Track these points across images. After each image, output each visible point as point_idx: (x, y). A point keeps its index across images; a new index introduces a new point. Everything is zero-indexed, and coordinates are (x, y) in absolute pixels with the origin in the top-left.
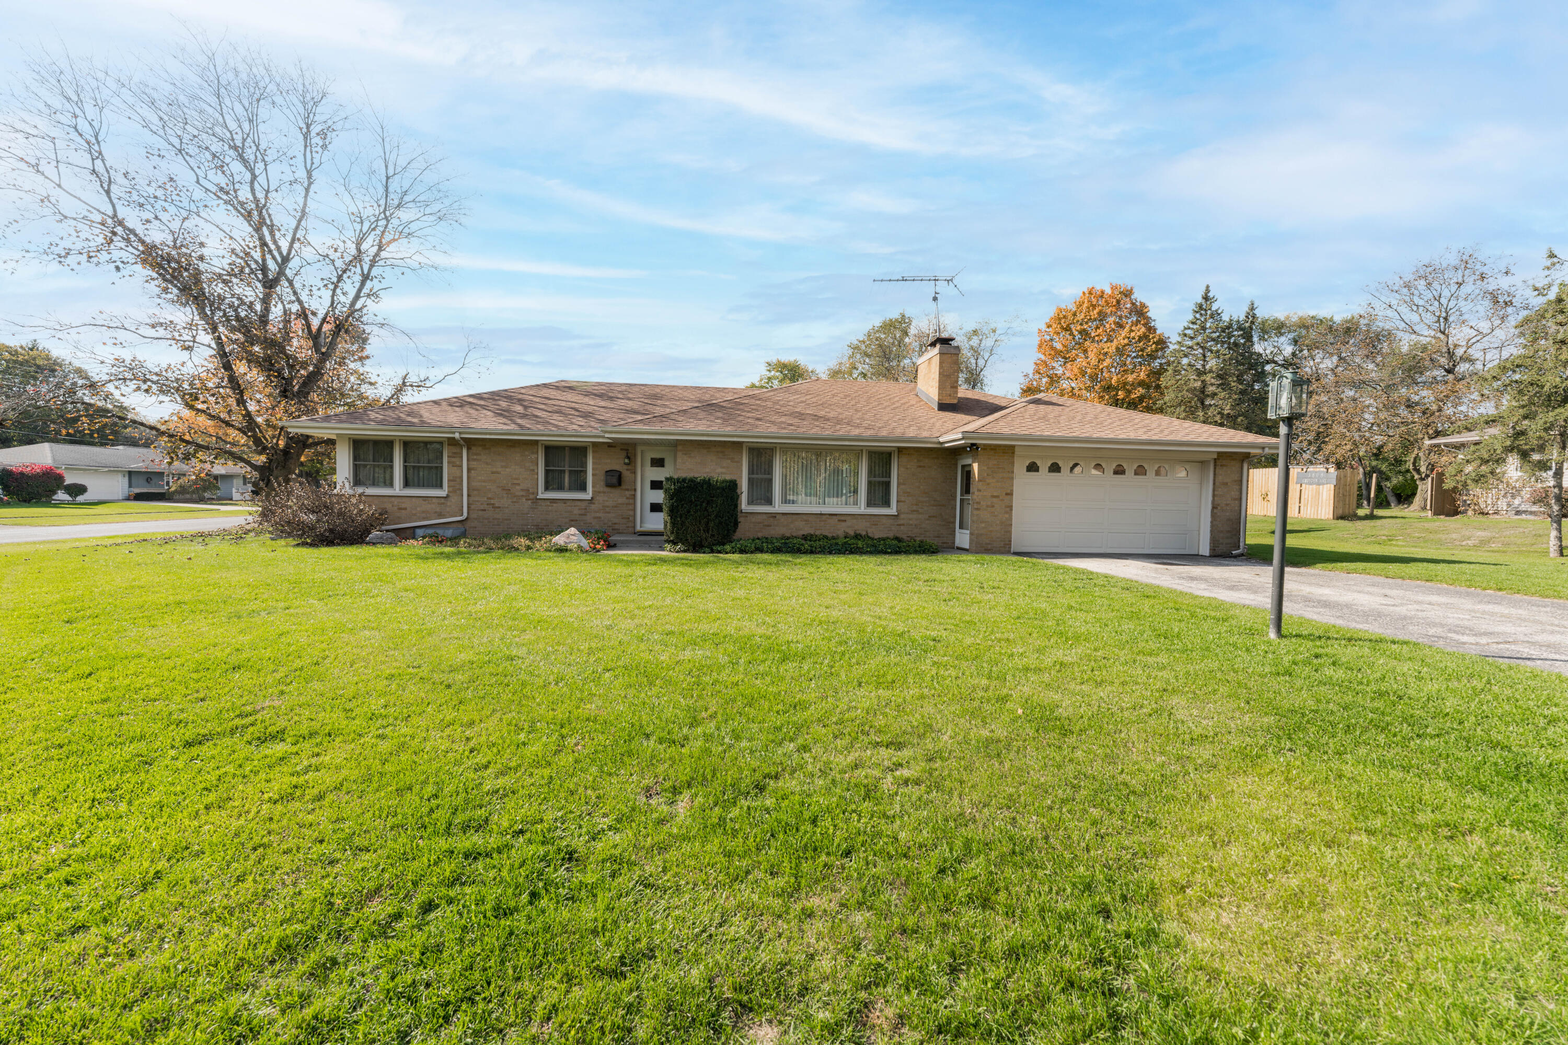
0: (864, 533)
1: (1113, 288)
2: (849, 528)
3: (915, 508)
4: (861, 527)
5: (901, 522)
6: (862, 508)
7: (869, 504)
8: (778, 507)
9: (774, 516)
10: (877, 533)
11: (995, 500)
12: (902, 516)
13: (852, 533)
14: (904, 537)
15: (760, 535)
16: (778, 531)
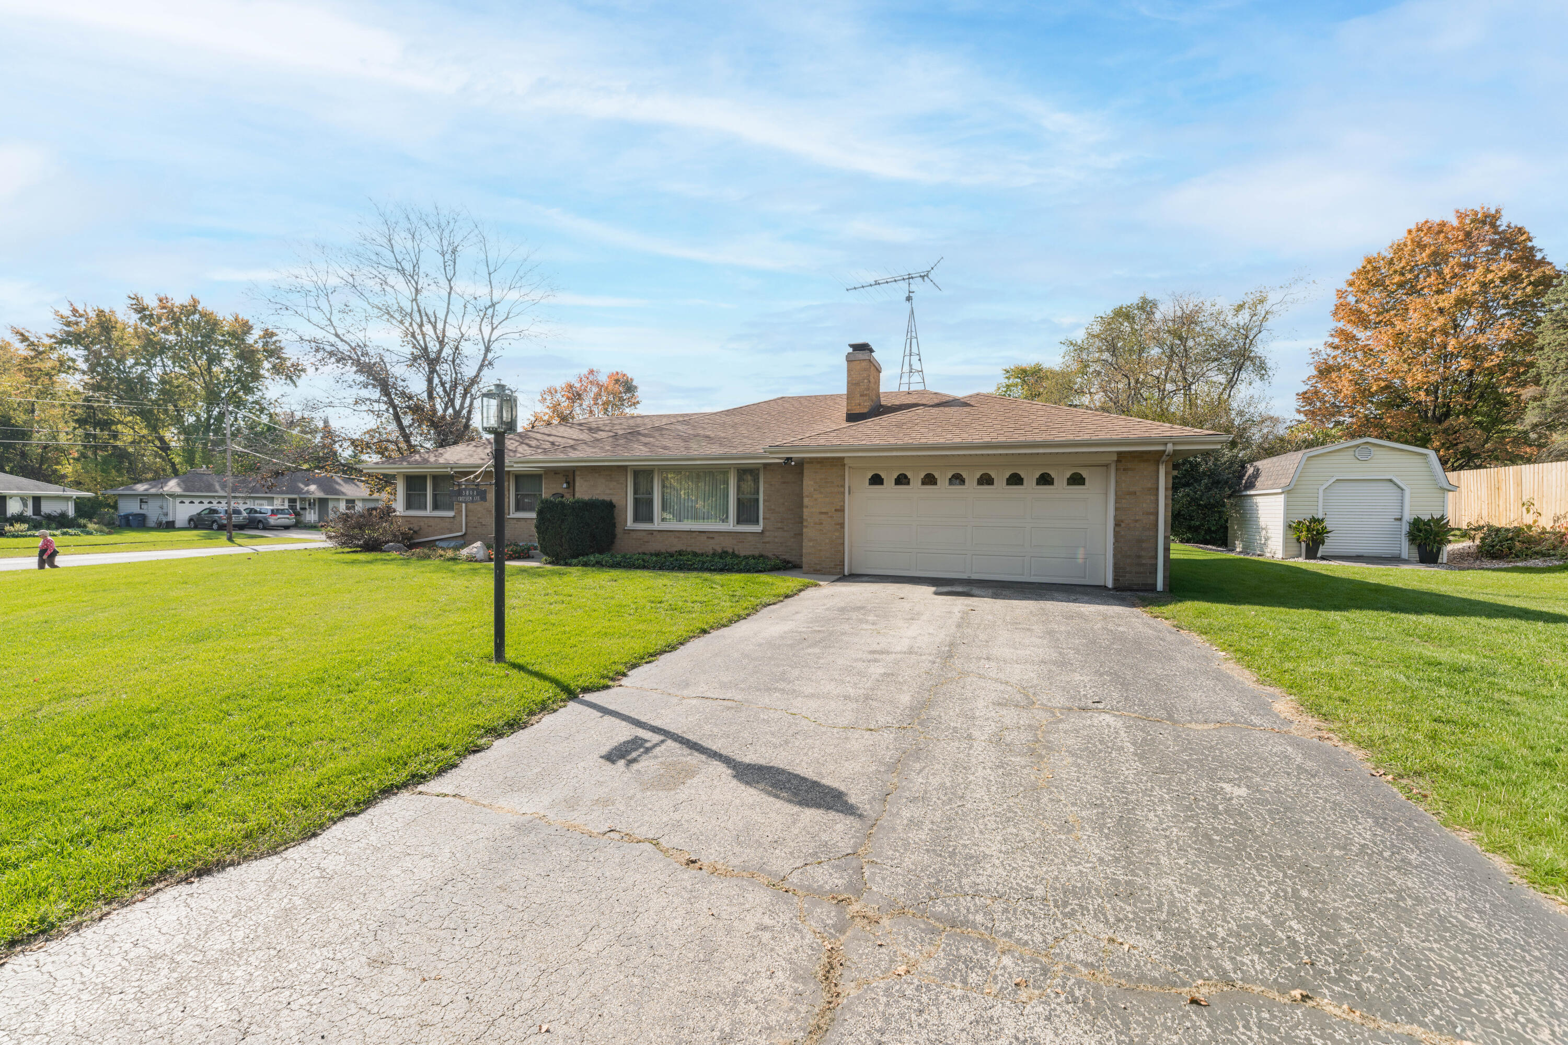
0: (730, 551)
1: (1461, 216)
2: (717, 545)
3: (779, 525)
4: (728, 545)
5: (767, 540)
6: (730, 525)
7: (739, 521)
8: (657, 525)
9: (651, 532)
10: (744, 550)
11: (823, 516)
12: (767, 534)
13: (720, 550)
14: (770, 555)
15: (640, 551)
16: (656, 546)
